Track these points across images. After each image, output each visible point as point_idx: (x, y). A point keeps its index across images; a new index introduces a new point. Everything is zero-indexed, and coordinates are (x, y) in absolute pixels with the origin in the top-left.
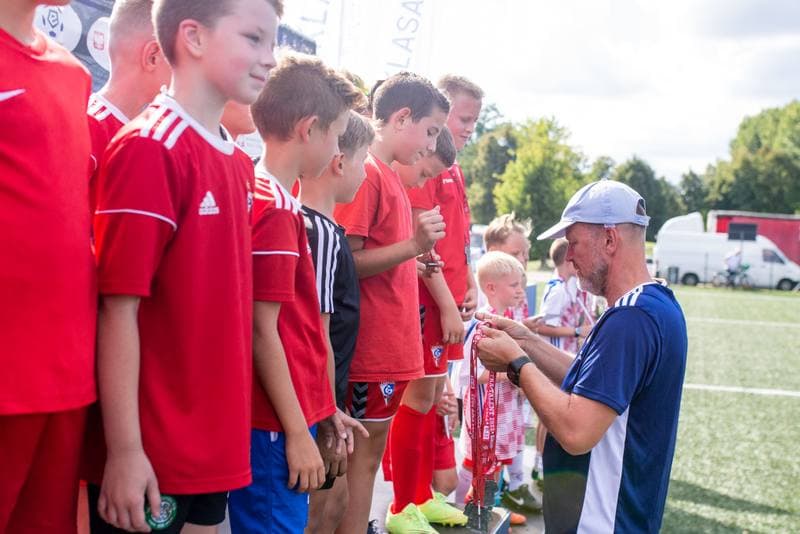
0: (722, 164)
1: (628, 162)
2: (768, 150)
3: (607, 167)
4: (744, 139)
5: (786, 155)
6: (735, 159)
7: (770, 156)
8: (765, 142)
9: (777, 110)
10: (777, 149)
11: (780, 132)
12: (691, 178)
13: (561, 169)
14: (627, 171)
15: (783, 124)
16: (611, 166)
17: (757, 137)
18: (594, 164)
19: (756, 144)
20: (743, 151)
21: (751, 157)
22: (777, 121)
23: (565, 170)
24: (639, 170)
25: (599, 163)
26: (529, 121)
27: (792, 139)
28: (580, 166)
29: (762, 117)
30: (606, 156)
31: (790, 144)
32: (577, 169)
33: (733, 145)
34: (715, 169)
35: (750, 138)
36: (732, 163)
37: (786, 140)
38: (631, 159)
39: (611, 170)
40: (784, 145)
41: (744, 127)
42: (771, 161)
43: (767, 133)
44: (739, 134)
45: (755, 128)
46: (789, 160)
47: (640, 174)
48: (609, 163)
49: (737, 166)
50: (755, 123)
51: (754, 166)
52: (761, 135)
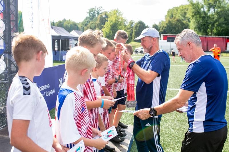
0: (163, 22)
1: (138, 22)
2: (175, 18)
3: (133, 23)
4: (168, 15)
5: (179, 19)
6: (166, 20)
7: (175, 20)
8: (174, 16)
9: (177, 7)
10: (177, 18)
11: (178, 13)
12: (155, 26)
13: (120, 23)
14: (138, 24)
15: (179, 11)
16: (134, 23)
17: (172, 14)
18: (129, 22)
19: (172, 16)
20: (168, 18)
21: (171, 20)
22: (177, 10)
23: (121, 24)
24: (141, 24)
25: (131, 22)
26: (111, 11)
27: (181, 15)
28: (126, 23)
29: (173, 9)
30: (132, 20)
31: (181, 16)
32: (125, 24)
33: (166, 16)
34: (161, 23)
35: (170, 15)
36: (166, 21)
37: (179, 15)
38: (139, 21)
39: (134, 24)
40: (179, 17)
41: (169, 12)
42: (176, 21)
43: (175, 13)
44: (167, 14)
45: (172, 12)
46: (180, 20)
47: (141, 25)
48: (133, 22)
49: (167, 22)
50: (171, 11)
51: (171, 22)
52: (173, 14)
